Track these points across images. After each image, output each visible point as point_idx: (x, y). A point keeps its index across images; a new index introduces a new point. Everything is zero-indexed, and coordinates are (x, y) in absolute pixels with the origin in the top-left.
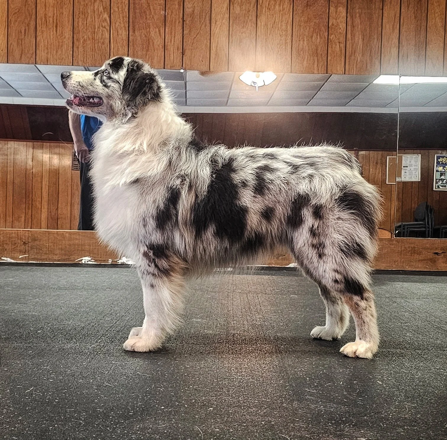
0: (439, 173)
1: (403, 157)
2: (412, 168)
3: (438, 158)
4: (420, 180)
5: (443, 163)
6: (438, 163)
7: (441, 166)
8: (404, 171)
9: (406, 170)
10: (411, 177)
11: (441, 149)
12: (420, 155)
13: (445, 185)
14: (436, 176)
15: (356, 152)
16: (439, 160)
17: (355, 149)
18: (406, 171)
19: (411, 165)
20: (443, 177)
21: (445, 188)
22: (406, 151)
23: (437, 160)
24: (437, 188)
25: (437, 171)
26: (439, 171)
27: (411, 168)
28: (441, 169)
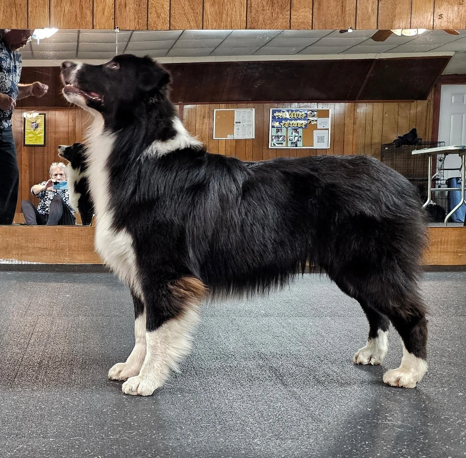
0: (276, 129)
1: (235, 112)
2: (246, 124)
3: (274, 112)
4: (254, 138)
5: (279, 118)
6: (274, 117)
7: (277, 122)
8: (237, 127)
9: (239, 126)
10: (245, 134)
11: (277, 102)
12: (254, 109)
13: (282, 142)
14: (272, 132)
15: (181, 105)
16: (275, 114)
17: (179, 102)
18: (240, 128)
19: (244, 121)
20: (279, 134)
21: (281, 146)
22: (238, 104)
23: (273, 114)
24: (272, 145)
25: (273, 127)
26: (275, 127)
27: (244, 123)
28: (277, 124)
